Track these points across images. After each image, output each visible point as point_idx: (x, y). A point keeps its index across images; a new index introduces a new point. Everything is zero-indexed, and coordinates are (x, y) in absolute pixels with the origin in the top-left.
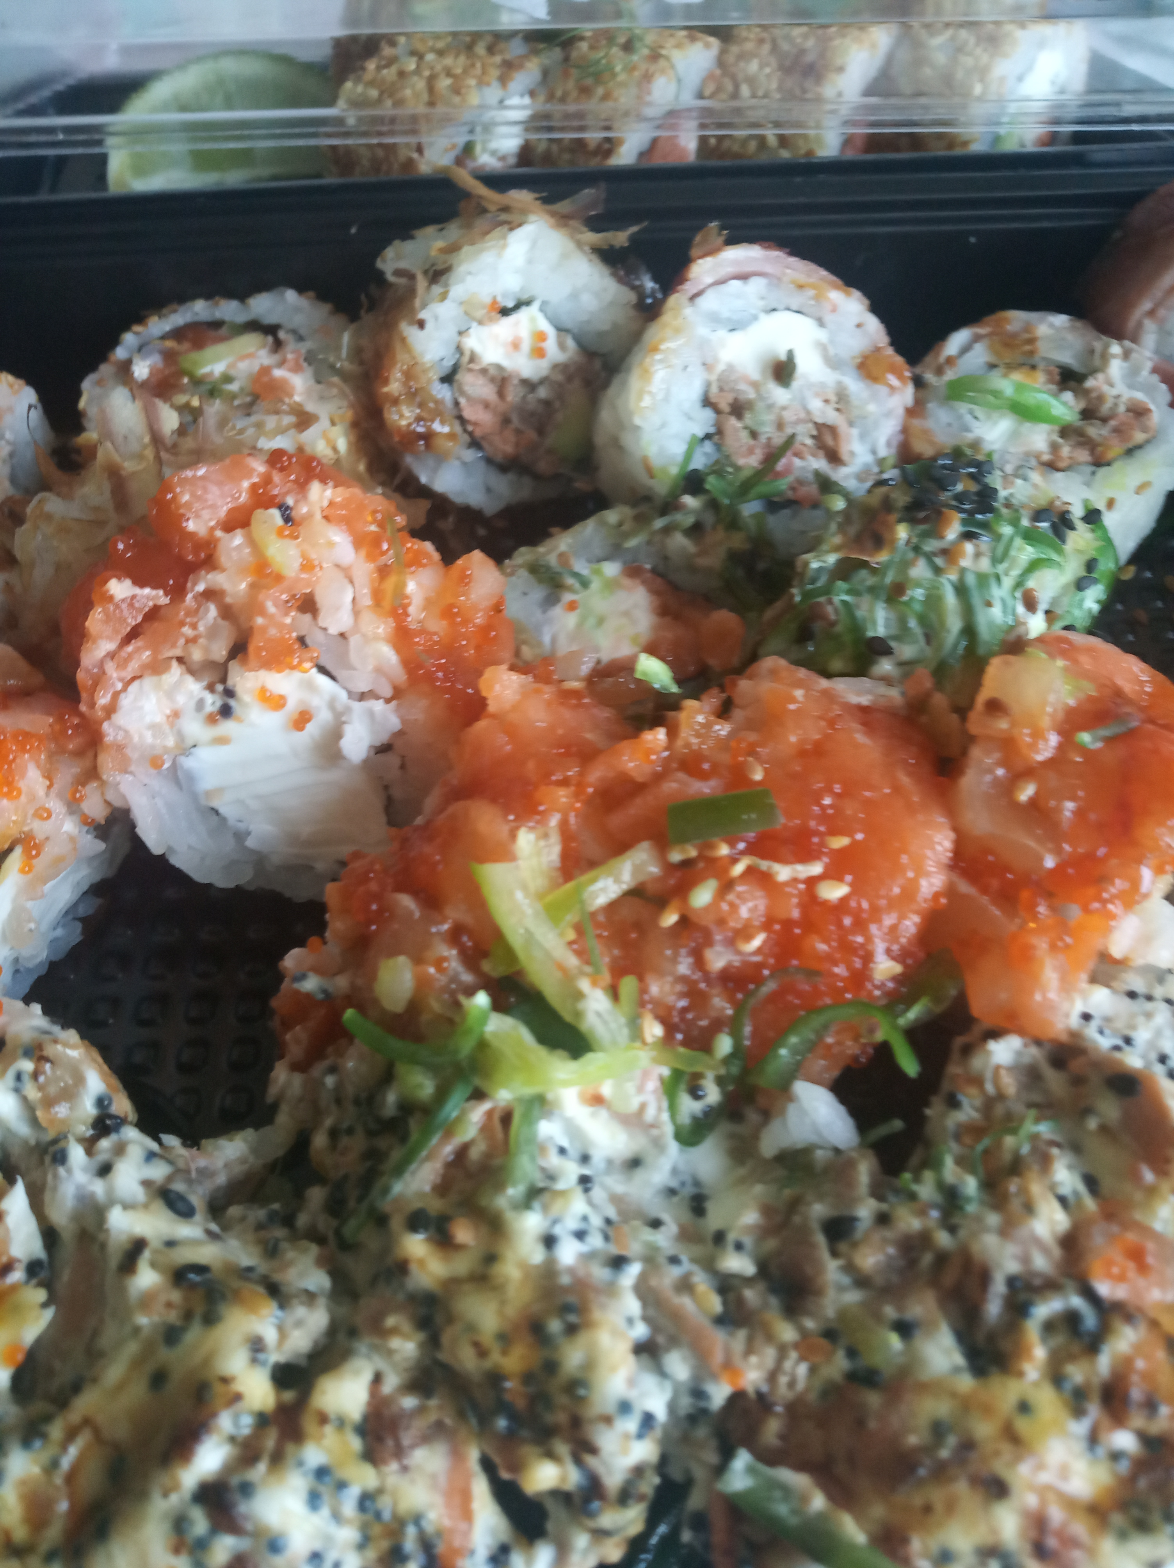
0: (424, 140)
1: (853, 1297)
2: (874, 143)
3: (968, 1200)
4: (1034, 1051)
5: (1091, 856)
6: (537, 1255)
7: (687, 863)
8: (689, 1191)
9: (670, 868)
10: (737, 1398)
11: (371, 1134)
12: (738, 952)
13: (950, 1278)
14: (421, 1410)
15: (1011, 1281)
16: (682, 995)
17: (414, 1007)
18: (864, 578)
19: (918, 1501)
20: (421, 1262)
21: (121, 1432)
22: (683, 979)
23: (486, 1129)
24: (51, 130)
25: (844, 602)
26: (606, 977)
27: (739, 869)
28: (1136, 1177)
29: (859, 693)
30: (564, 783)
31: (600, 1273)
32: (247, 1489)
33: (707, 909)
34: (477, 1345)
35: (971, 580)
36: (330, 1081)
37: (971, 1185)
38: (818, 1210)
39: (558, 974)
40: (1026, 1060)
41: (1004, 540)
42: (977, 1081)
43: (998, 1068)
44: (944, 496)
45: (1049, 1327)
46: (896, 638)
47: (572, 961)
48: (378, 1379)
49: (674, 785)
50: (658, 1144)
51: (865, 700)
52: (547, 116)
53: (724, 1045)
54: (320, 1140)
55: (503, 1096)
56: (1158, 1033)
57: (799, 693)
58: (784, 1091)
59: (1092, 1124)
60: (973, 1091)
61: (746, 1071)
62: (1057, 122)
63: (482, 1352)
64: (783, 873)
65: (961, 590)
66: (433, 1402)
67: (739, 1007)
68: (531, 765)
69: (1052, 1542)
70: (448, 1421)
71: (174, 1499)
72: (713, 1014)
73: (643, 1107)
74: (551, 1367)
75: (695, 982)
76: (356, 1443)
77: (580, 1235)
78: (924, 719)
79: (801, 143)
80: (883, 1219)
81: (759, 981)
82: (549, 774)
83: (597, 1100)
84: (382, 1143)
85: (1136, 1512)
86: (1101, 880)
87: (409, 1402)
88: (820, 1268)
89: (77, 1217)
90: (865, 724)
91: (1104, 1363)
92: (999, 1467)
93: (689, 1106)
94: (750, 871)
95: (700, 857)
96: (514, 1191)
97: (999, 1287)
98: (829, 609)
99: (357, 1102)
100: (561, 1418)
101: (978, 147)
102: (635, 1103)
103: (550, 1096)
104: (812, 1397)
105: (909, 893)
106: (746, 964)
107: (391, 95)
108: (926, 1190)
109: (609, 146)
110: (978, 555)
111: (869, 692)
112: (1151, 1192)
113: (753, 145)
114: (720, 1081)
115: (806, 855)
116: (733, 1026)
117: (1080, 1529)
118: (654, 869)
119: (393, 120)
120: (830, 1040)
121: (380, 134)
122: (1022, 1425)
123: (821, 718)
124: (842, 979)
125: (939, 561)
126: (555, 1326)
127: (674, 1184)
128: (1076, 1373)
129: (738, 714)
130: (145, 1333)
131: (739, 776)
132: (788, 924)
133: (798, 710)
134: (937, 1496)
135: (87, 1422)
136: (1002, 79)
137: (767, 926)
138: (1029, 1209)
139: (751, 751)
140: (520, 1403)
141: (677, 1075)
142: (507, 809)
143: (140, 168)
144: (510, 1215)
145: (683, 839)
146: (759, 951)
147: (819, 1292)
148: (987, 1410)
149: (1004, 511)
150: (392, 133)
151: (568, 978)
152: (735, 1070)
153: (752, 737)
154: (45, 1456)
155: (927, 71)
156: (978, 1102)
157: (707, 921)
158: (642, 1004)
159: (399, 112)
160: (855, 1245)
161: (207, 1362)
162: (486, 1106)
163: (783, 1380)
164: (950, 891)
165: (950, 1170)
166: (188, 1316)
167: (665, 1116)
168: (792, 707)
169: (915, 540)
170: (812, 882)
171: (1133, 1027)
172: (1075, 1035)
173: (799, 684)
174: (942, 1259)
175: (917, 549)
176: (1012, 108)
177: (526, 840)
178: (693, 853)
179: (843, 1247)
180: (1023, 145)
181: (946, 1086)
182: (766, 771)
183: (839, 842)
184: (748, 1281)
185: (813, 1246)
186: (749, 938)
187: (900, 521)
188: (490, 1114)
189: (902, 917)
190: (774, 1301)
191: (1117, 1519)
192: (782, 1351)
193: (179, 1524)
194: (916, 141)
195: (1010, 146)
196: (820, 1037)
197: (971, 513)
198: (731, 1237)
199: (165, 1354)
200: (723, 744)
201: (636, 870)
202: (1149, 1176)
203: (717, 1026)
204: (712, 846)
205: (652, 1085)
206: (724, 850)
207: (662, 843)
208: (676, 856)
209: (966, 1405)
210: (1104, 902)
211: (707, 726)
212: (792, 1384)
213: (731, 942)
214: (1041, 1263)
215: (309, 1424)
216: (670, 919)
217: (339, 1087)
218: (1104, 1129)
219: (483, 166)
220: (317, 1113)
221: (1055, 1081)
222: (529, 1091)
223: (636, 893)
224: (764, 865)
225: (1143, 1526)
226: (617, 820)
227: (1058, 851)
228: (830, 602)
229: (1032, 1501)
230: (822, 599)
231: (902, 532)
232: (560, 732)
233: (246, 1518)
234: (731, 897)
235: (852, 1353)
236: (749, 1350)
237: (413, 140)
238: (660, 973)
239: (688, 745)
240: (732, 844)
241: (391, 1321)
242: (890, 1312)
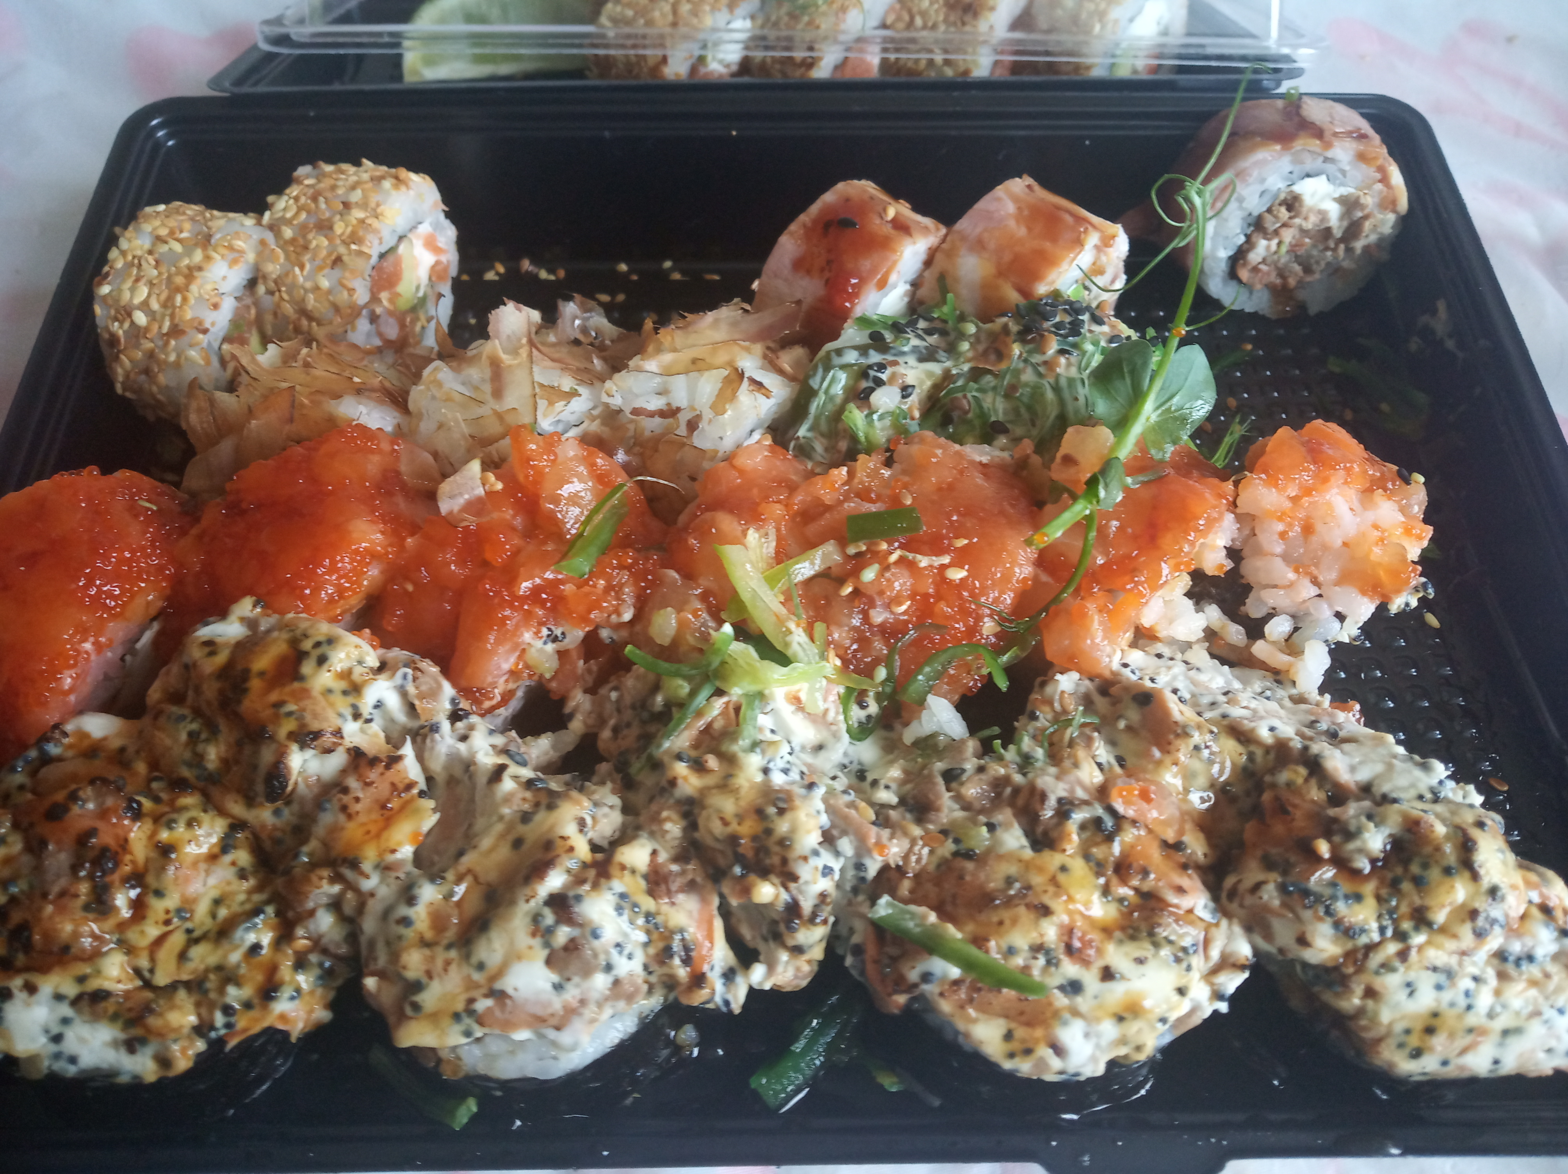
0: (669, 53)
1: (959, 814)
2: (1016, 68)
3: (1037, 760)
4: (1087, 682)
5: (1129, 557)
6: (759, 778)
7: (859, 555)
8: (855, 767)
9: (849, 558)
10: (885, 869)
11: (644, 723)
12: (892, 613)
13: (1020, 802)
14: (683, 873)
15: (1060, 801)
16: (854, 641)
17: (676, 642)
18: (988, 380)
19: (995, 919)
20: (685, 778)
21: (492, 876)
22: (855, 629)
23: (724, 713)
24: (380, 34)
25: (974, 396)
26: (804, 624)
27: (894, 558)
28: (1148, 755)
29: (982, 454)
30: (779, 502)
31: (799, 791)
32: (578, 898)
33: (872, 582)
34: (722, 819)
35: (1063, 382)
36: (614, 695)
37: (1039, 753)
38: (939, 766)
39: (774, 618)
40: (1083, 690)
41: (1088, 355)
42: (1050, 702)
43: (1063, 692)
44: (1047, 325)
45: (1083, 827)
46: (1010, 422)
47: (783, 611)
48: (654, 853)
49: (852, 505)
50: (836, 736)
51: (985, 459)
52: (763, 38)
53: (881, 673)
54: (606, 734)
55: (736, 692)
56: (1174, 678)
57: (939, 452)
58: (921, 703)
59: (1122, 724)
60: (1047, 709)
61: (895, 691)
62: (1160, 56)
63: (725, 823)
64: (924, 561)
65: (1056, 389)
66: (690, 867)
67: (892, 649)
68: (755, 491)
69: (1077, 944)
70: (699, 879)
71: (533, 903)
72: (874, 653)
73: (826, 711)
74: (769, 832)
75: (864, 631)
76: (643, 884)
77: (786, 771)
78: (1024, 473)
79: (961, 63)
80: (981, 769)
81: (905, 633)
82: (767, 497)
83: (796, 700)
84: (652, 728)
85: (1131, 931)
86: (1134, 571)
87: (675, 868)
88: (938, 796)
89: (447, 767)
90: (984, 474)
91: (1117, 848)
92: (1047, 900)
93: (857, 714)
94: (901, 560)
95: (868, 550)
96: (744, 742)
97: (1052, 801)
98: (965, 402)
99: (633, 707)
100: (776, 860)
101: (1097, 73)
102: (822, 706)
103: (767, 692)
104: (931, 868)
105: (1007, 577)
106: (897, 621)
107: (643, 16)
108: (1011, 754)
109: (810, 64)
110: (1069, 365)
111: (987, 454)
112: (1159, 763)
113: (923, 64)
114: (879, 697)
115: (939, 552)
116: (888, 661)
117: (1094, 936)
118: (837, 558)
119: (644, 37)
120: (952, 672)
121: (634, 46)
122: (1062, 878)
123: (954, 468)
124: (960, 632)
125: (1042, 369)
126: (772, 810)
127: (846, 761)
128: (1098, 852)
129: (896, 466)
130: (507, 818)
131: (896, 500)
132: (926, 596)
133: (937, 462)
134: (1006, 915)
135: (469, 871)
136: (1116, 21)
137: (912, 597)
138: (1076, 765)
139: (906, 486)
140: (750, 854)
141: (849, 690)
142: (740, 517)
143: (430, 61)
144: (741, 755)
145: (856, 540)
146: (905, 613)
147: (938, 810)
148: (1040, 870)
149: (1088, 335)
150: (645, 47)
151: (780, 621)
152: (888, 690)
153: (906, 479)
154: (445, 889)
155: (1060, 12)
156: (1050, 716)
157: (871, 592)
158: (829, 643)
159: (648, 31)
160: (962, 784)
161: (551, 829)
162: (725, 699)
163: (913, 858)
164: (1035, 579)
165: (1027, 743)
166: (537, 805)
167: (841, 717)
168: (934, 460)
169: (1025, 355)
170: (943, 567)
171: (1158, 674)
172: (1115, 674)
173: (940, 447)
174: (1017, 791)
175: (1026, 361)
176: (1124, 45)
177: (753, 536)
178: (864, 548)
179: (954, 785)
180: (1135, 71)
181: (1029, 707)
182: (914, 498)
183: (962, 542)
184: (893, 807)
185: (934, 784)
186: (900, 604)
187: (1015, 341)
188: (727, 703)
189: (1002, 592)
190: (908, 816)
191: (1118, 934)
192: (913, 842)
193: (536, 918)
194: (1051, 67)
195: (1123, 72)
196: (945, 669)
197: (1065, 337)
198: (883, 782)
199: (522, 829)
200: (886, 483)
201: (824, 557)
202: (1157, 753)
203: (876, 662)
204: (877, 544)
205: (833, 698)
206: (884, 546)
207: (843, 543)
208: (852, 550)
209: (1027, 865)
210: (1137, 584)
211: (876, 471)
212: (918, 861)
213: (888, 606)
214: (1080, 794)
215: (614, 870)
216: (848, 590)
217: (619, 701)
218: (1129, 728)
219: (712, 73)
220: (602, 721)
221: (1101, 702)
222: (753, 688)
223: (824, 575)
224: (910, 556)
225: (1133, 938)
226: (812, 529)
227: (1106, 553)
228: (965, 397)
229: (1065, 919)
230: (960, 395)
231: (1017, 349)
232: (774, 473)
233: (578, 914)
234: (888, 575)
235: (957, 841)
236: (892, 837)
237: (659, 52)
238: (840, 625)
239: (862, 482)
240: (890, 544)
241: (665, 814)
242: (982, 819)
